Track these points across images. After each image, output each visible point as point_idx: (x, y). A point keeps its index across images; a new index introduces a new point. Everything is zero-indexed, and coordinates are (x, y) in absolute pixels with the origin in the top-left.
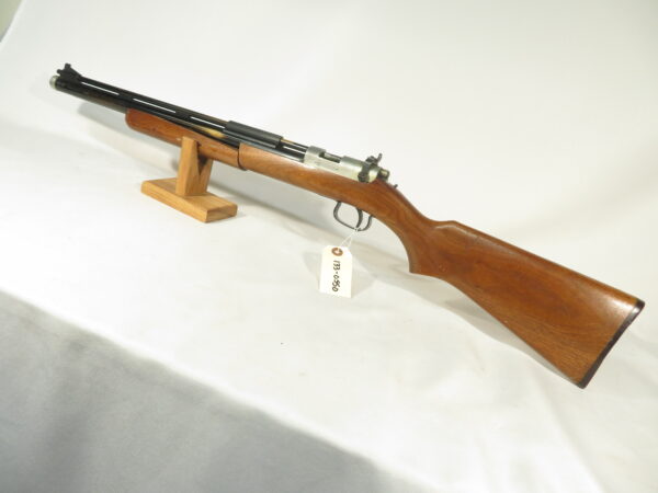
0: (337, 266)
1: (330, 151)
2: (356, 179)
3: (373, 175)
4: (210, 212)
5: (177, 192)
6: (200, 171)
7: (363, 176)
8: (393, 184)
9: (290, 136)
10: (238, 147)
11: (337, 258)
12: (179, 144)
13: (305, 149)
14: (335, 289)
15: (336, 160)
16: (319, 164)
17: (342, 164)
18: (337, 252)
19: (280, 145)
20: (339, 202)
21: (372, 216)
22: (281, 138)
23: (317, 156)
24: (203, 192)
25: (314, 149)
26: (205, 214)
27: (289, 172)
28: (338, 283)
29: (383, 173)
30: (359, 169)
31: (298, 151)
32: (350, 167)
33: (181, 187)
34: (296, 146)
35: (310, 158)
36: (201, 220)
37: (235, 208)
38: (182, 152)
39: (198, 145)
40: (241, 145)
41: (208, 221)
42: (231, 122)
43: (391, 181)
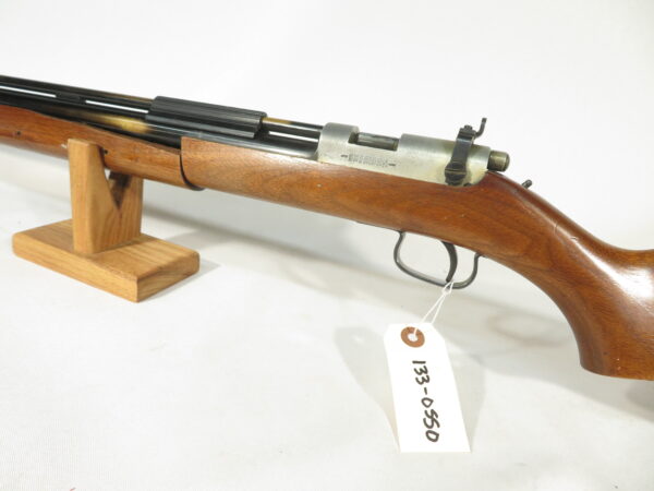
0: (423, 375)
1: (366, 127)
2: (442, 180)
3: (477, 167)
4: (143, 280)
5: (77, 247)
6: (118, 201)
7: (456, 170)
8: (520, 181)
9: (279, 110)
10: (178, 146)
11: (418, 354)
12: (64, 154)
13: (315, 131)
14: (433, 436)
15: (390, 144)
16: (350, 158)
17: (402, 151)
18: (413, 337)
19: (262, 131)
20: (402, 232)
21: (479, 254)
22: (263, 116)
23: (345, 143)
24: (135, 237)
25: (335, 130)
26: (132, 286)
27: (290, 185)
28: (433, 416)
29: (497, 158)
30: (445, 158)
31: (304, 138)
32: (422, 155)
33: (83, 238)
34: (296, 128)
35: (330, 148)
36: (128, 298)
37: (195, 257)
38: (72, 168)
39: (102, 152)
40: (184, 141)
41: (141, 298)
42: (159, 99)
43: (514, 174)
